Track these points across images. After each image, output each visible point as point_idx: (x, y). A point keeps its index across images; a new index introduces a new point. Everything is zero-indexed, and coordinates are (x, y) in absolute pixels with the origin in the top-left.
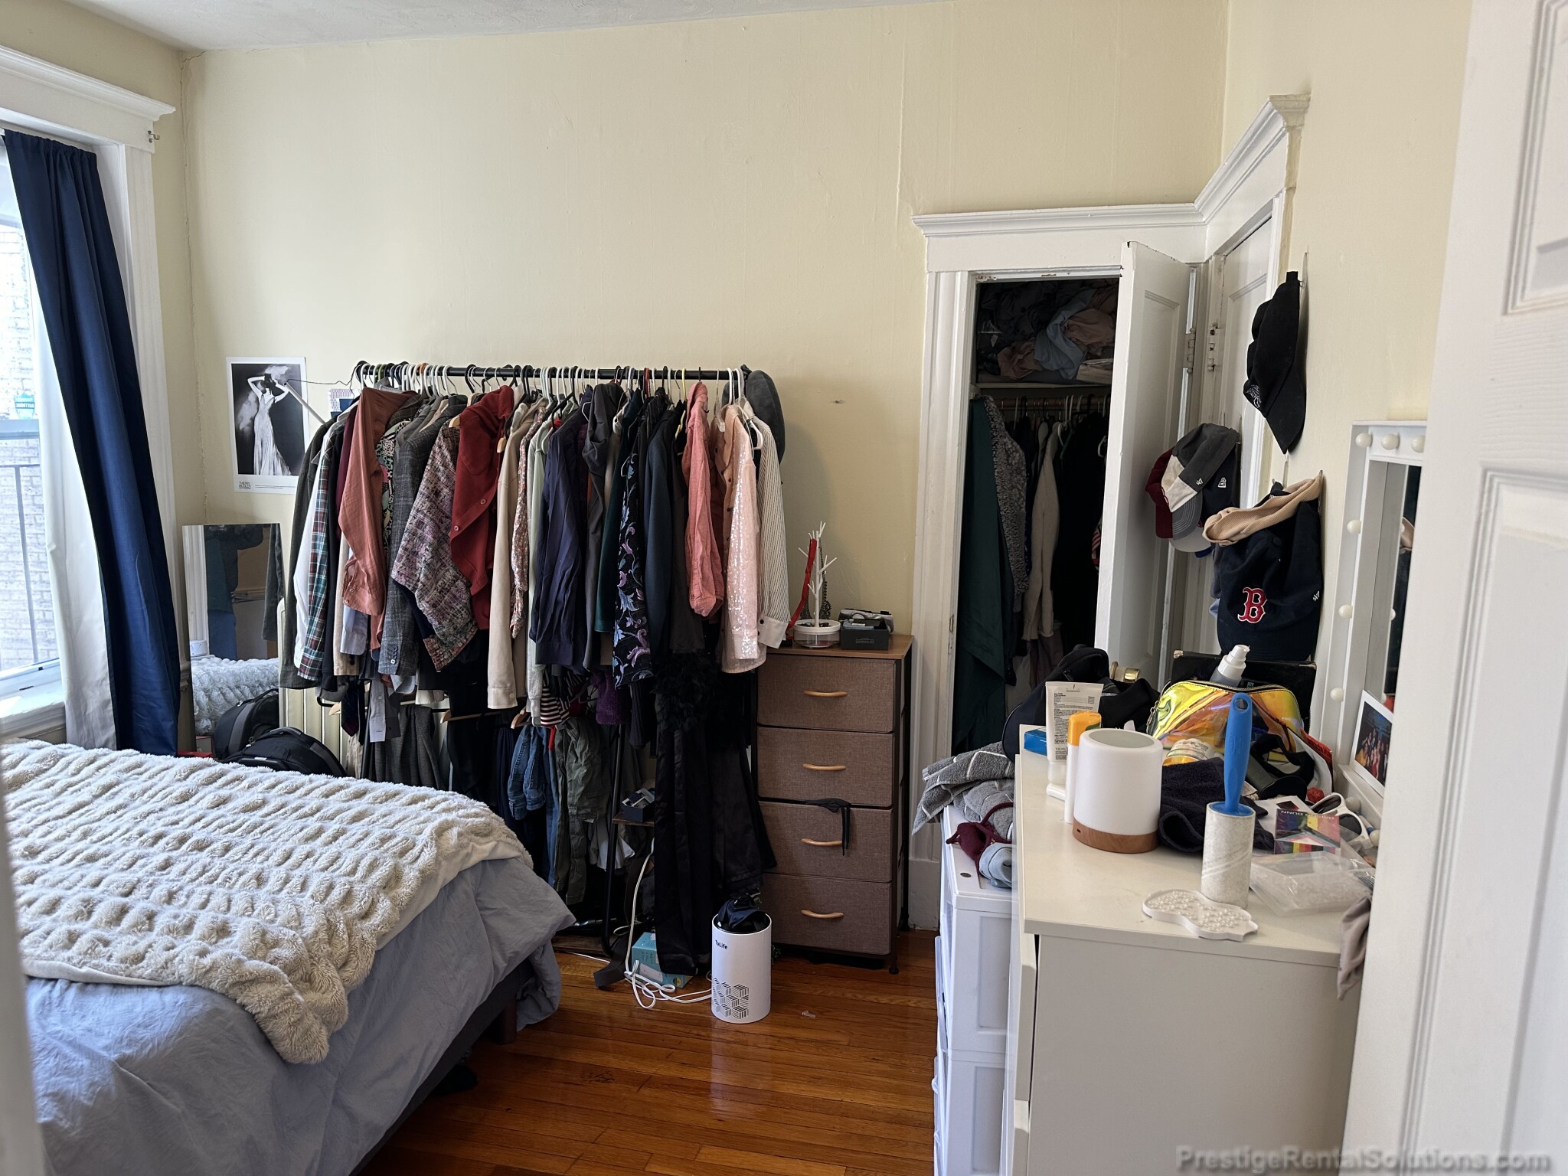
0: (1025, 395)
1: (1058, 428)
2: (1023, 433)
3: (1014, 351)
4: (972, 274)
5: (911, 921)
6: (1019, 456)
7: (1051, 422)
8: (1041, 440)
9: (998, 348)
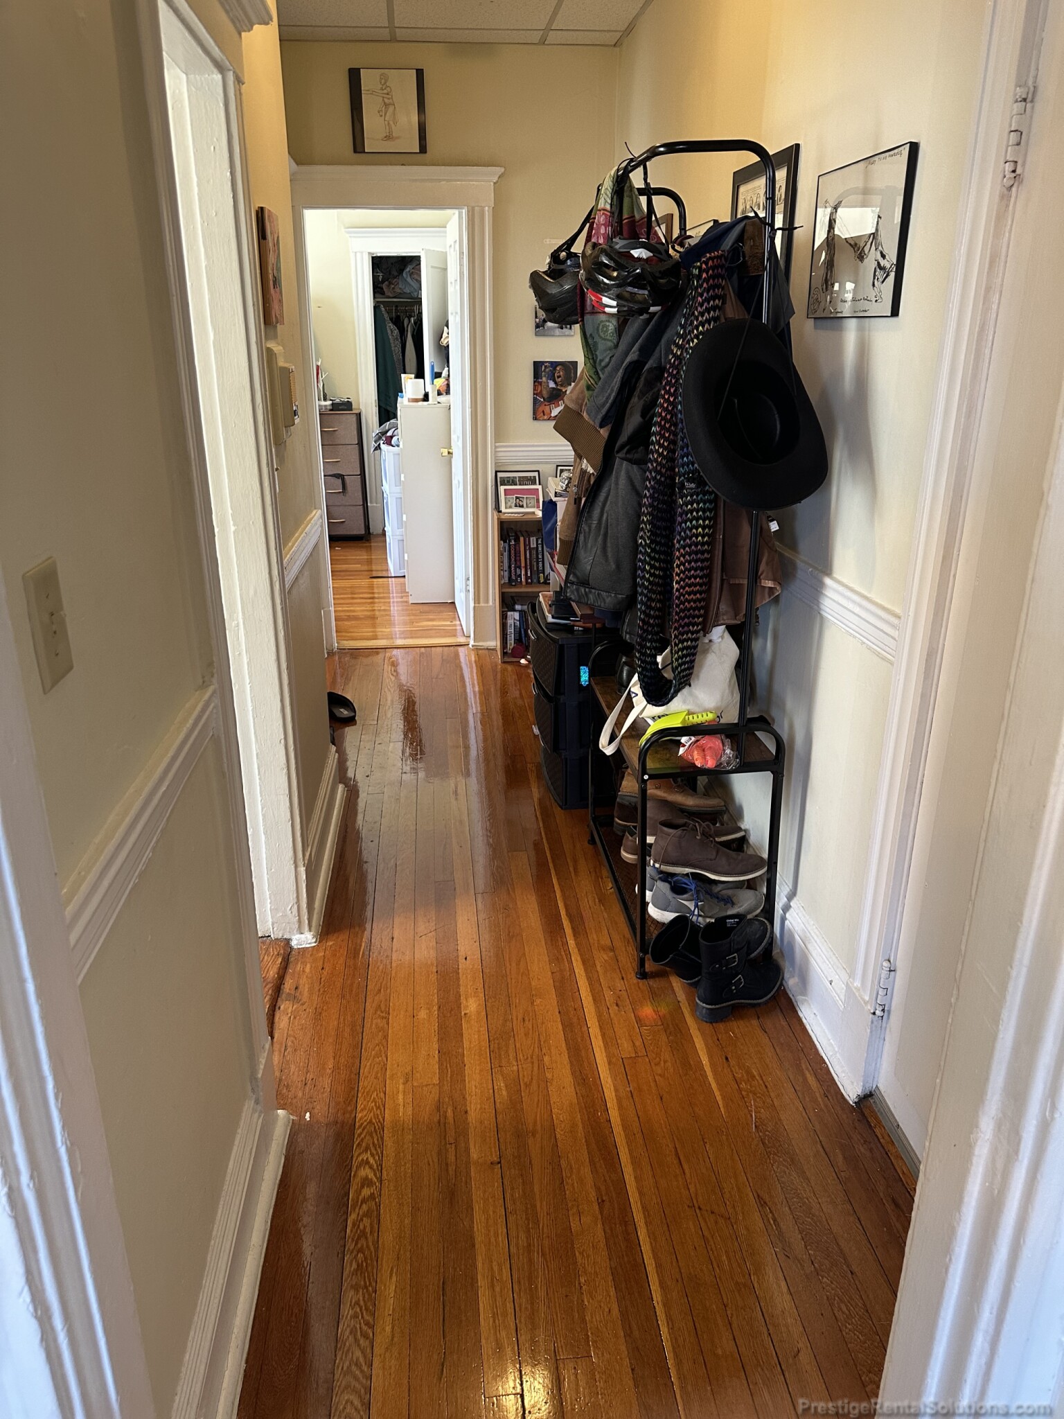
0: (397, 305)
1: (412, 320)
2: (398, 322)
3: (390, 283)
4: (369, 253)
5: (371, 531)
6: (396, 332)
7: (409, 318)
8: (406, 326)
9: (383, 282)
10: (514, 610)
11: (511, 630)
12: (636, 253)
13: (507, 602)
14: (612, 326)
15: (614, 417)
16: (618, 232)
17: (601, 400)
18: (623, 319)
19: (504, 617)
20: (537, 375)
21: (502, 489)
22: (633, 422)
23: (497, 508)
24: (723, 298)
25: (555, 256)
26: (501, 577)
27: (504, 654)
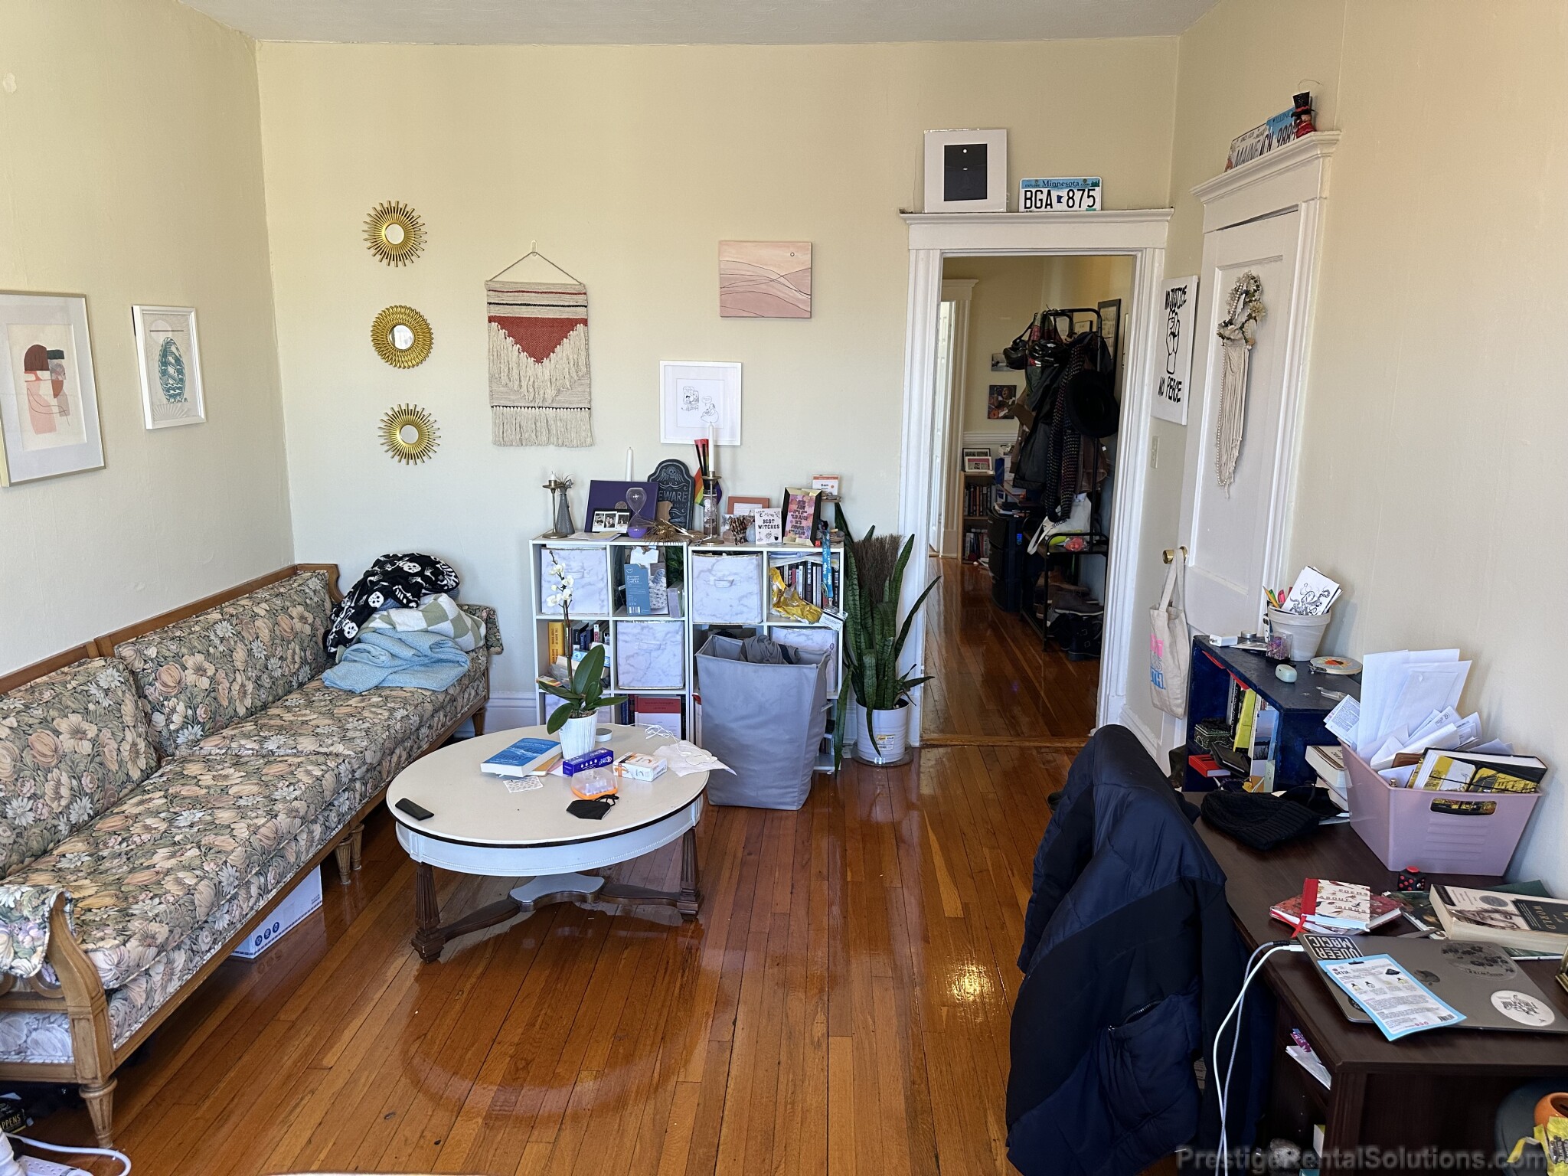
10: (970, 532)
11: (968, 545)
12: (1049, 345)
13: (967, 528)
14: (1039, 371)
15: (1038, 407)
16: (1042, 337)
17: (1033, 400)
18: (1043, 368)
19: (964, 536)
20: (991, 394)
21: (966, 458)
22: (1046, 408)
23: (963, 469)
24: (1083, 362)
25: (1014, 342)
26: (964, 511)
27: (963, 559)
